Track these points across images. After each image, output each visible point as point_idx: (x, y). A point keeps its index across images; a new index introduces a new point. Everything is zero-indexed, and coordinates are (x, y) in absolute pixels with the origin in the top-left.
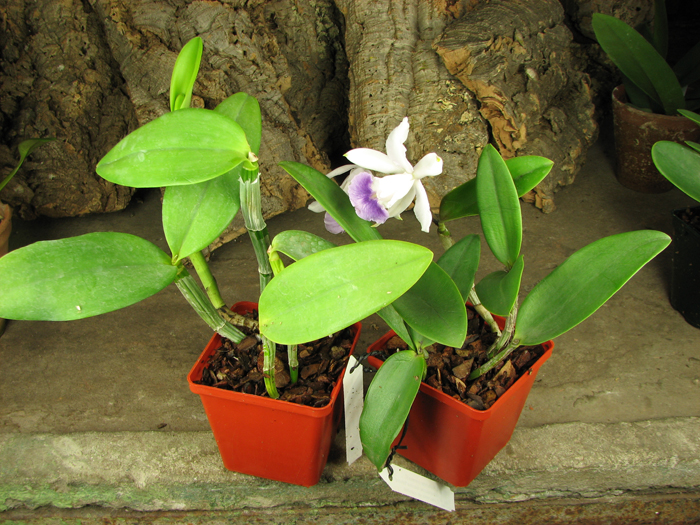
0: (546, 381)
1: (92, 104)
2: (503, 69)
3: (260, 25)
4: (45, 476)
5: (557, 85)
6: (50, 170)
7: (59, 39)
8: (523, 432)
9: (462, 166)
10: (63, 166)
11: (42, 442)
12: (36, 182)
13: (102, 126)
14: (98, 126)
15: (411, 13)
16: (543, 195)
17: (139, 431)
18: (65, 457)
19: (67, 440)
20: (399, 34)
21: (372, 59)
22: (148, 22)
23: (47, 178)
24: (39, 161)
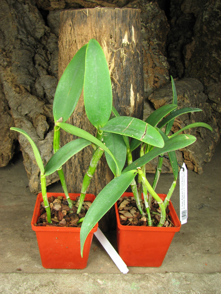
0: (211, 251)
8: (206, 276)
16: (198, 166)
17: (7, 273)
22: (23, 82)
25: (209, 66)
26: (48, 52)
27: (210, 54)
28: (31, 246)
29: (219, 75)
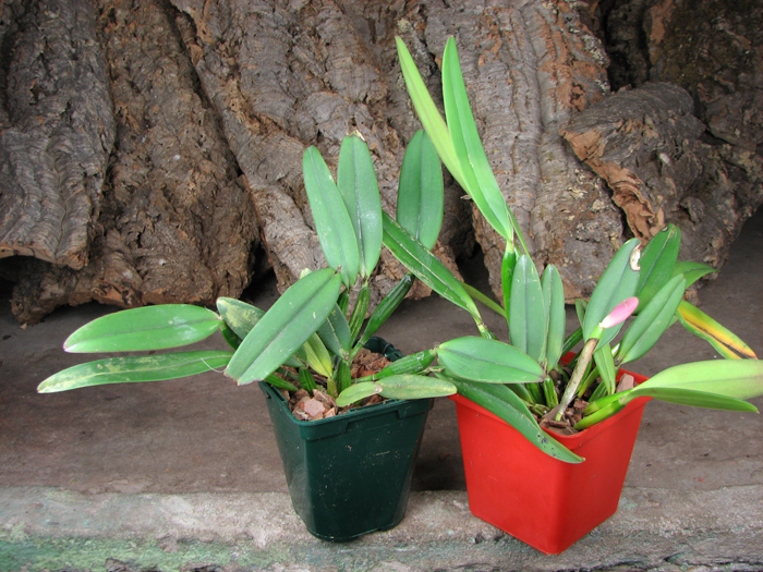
0: (714, 455)
1: (206, 193)
2: (635, 150)
3: (379, 120)
4: (152, 530)
5: (692, 172)
6: (159, 256)
7: (177, 131)
8: (697, 494)
9: (597, 255)
10: (174, 252)
11: (149, 500)
12: (144, 268)
13: (216, 217)
14: (211, 216)
15: (533, 108)
17: (258, 492)
18: (176, 514)
19: (176, 499)
20: (523, 126)
21: (496, 152)
22: (267, 109)
23: (157, 264)
24: (149, 248)
25: (710, 53)
26: (322, 41)
27: (711, 24)
29: (737, 74)
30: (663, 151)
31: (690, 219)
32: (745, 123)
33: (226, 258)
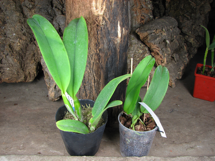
0: (176, 142)
1: (24, 46)
2: (159, 39)
5: (176, 46)
6: (7, 67)
7: (14, 25)
8: (169, 159)
10: (12, 66)
12: (3, 71)
13: (27, 54)
14: (25, 54)
16: (172, 81)
19: (3, 157)
23: (7, 69)
24: (4, 64)
25: (184, 7)
28: (48, 137)
29: (191, 14)
30: (167, 39)
31: (174, 60)
32: (193, 29)
33: (29, 68)
